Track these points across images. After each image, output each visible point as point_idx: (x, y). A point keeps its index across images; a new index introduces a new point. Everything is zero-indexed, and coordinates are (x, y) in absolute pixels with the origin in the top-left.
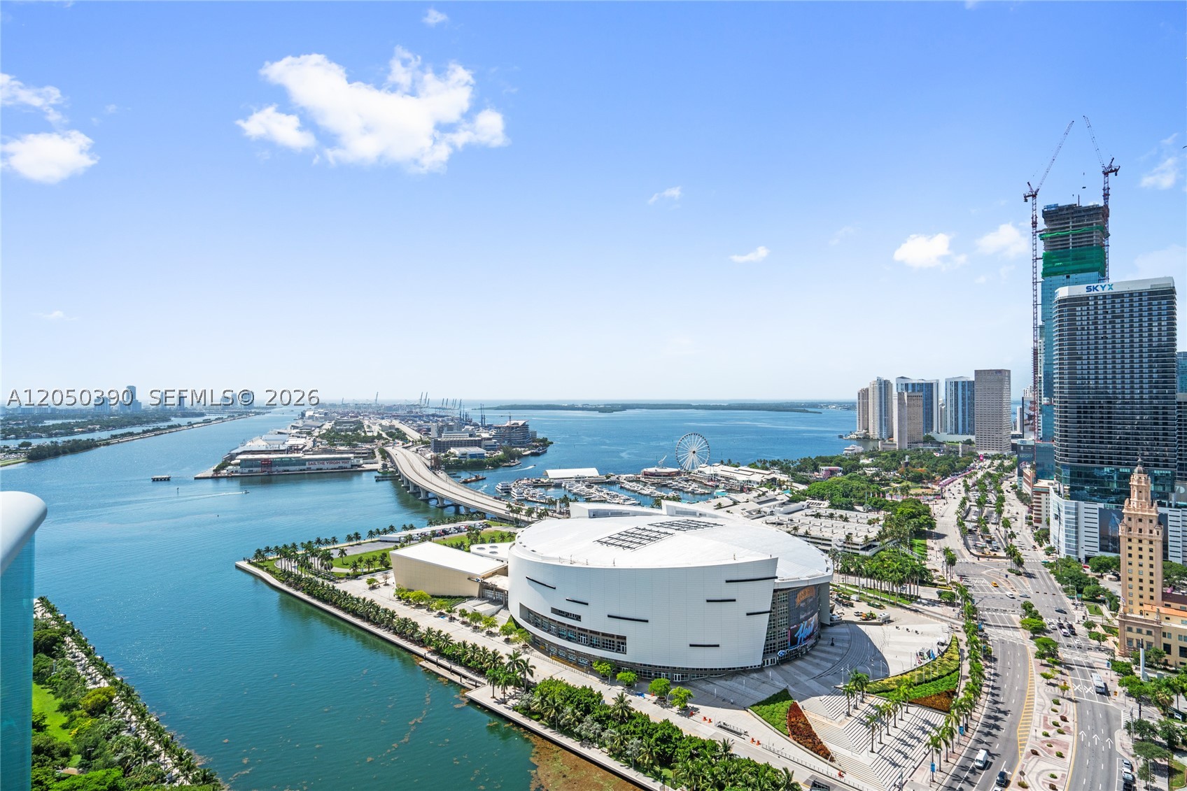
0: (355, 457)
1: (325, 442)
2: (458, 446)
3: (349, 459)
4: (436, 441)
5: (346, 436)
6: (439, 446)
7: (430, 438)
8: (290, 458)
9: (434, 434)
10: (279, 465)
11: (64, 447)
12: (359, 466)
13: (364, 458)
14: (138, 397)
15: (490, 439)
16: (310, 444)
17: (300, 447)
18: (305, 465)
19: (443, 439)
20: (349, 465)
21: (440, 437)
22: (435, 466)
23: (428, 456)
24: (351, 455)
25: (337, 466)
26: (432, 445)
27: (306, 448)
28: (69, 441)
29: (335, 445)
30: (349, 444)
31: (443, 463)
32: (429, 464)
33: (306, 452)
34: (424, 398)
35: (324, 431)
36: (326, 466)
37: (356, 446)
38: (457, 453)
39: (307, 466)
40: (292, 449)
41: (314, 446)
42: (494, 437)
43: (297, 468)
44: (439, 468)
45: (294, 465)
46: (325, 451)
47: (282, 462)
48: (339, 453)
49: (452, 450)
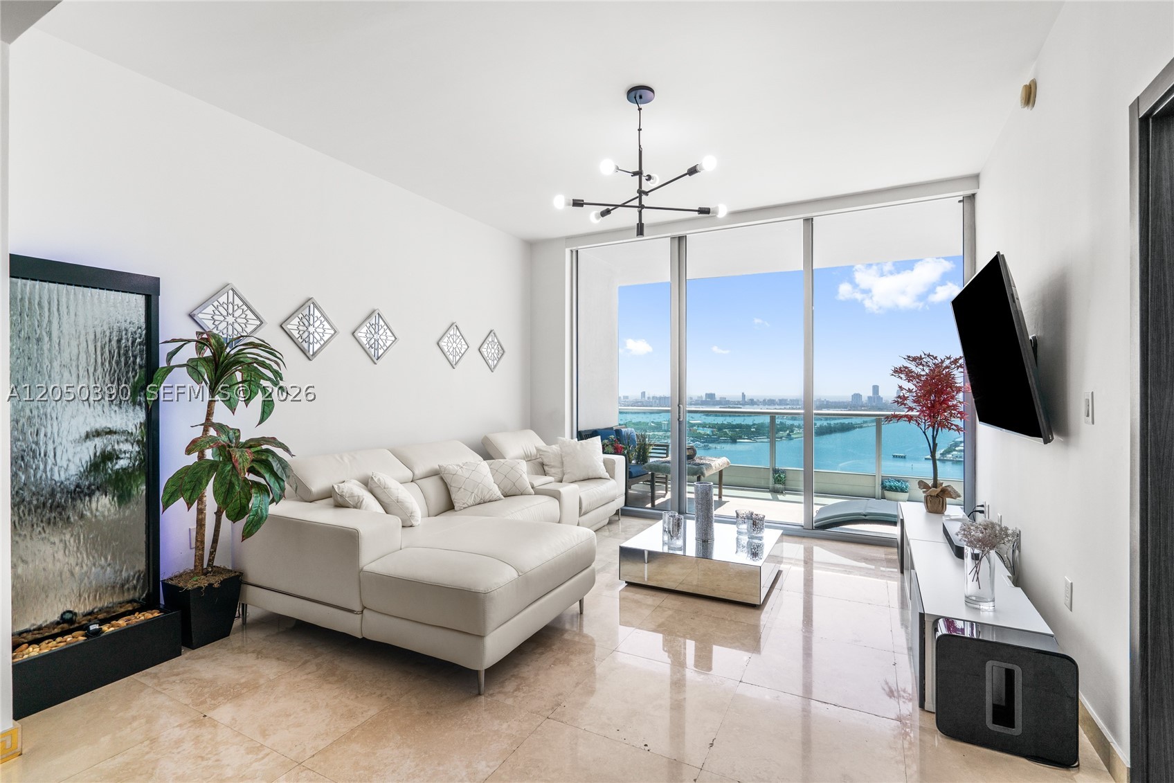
11: (835, 427)
14: (881, 394)
28: (837, 424)
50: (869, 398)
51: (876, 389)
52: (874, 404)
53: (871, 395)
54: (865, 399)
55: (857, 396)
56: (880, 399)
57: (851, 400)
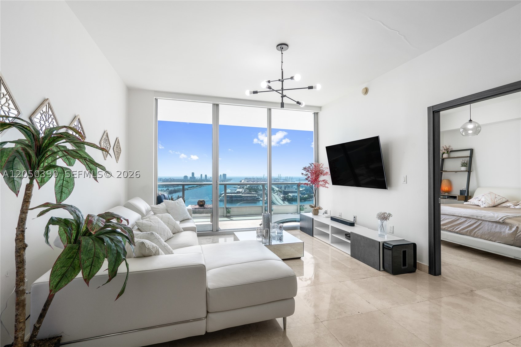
0: (258, 196)
1: (248, 190)
2: (292, 193)
3: (256, 196)
4: (284, 191)
5: (254, 189)
6: (285, 193)
7: (282, 190)
8: (238, 195)
9: (283, 189)
10: (235, 198)
12: (259, 199)
13: (261, 196)
14: (195, 176)
15: (303, 191)
16: (243, 191)
17: (241, 192)
18: (242, 198)
19: (286, 190)
20: (256, 198)
21: (285, 190)
22: (284, 199)
23: (282, 196)
24: (256, 195)
25: (252, 198)
26: (283, 192)
27: (243, 192)
29: (251, 191)
30: (256, 191)
31: (287, 198)
32: (282, 199)
33: (242, 194)
34: (279, 176)
35: (248, 187)
36: (249, 198)
37: (258, 192)
38: (291, 195)
39: (243, 198)
40: (238, 192)
41: (245, 192)
42: (304, 190)
43: (240, 198)
44: (285, 200)
45: (239, 198)
46: (248, 194)
47: (235, 197)
48: (252, 194)
49: (290, 194)
50: (190, 177)
51: (193, 174)
52: (192, 180)
53: (191, 176)
54: (189, 178)
55: (186, 177)
56: (195, 178)
57: (183, 178)
